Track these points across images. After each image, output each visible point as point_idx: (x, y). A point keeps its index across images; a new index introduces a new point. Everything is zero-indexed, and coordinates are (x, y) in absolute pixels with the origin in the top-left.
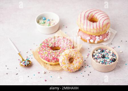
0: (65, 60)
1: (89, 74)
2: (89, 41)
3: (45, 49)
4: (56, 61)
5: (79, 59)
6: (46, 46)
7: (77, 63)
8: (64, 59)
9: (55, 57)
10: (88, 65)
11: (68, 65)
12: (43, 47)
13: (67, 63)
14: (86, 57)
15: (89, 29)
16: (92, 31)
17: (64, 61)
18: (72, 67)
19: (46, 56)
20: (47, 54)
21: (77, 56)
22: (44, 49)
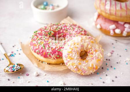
0: (73, 52)
1: (115, 79)
2: (114, 32)
3: (42, 37)
4: (58, 56)
5: (98, 53)
6: (43, 34)
7: (93, 59)
8: (71, 50)
9: (56, 49)
10: (111, 67)
11: (78, 62)
12: (38, 35)
13: (77, 59)
14: (109, 54)
15: (115, 10)
16: (119, 13)
17: (70, 55)
18: (84, 66)
19: (42, 48)
20: (43, 44)
21: (93, 48)
22: (39, 38)
